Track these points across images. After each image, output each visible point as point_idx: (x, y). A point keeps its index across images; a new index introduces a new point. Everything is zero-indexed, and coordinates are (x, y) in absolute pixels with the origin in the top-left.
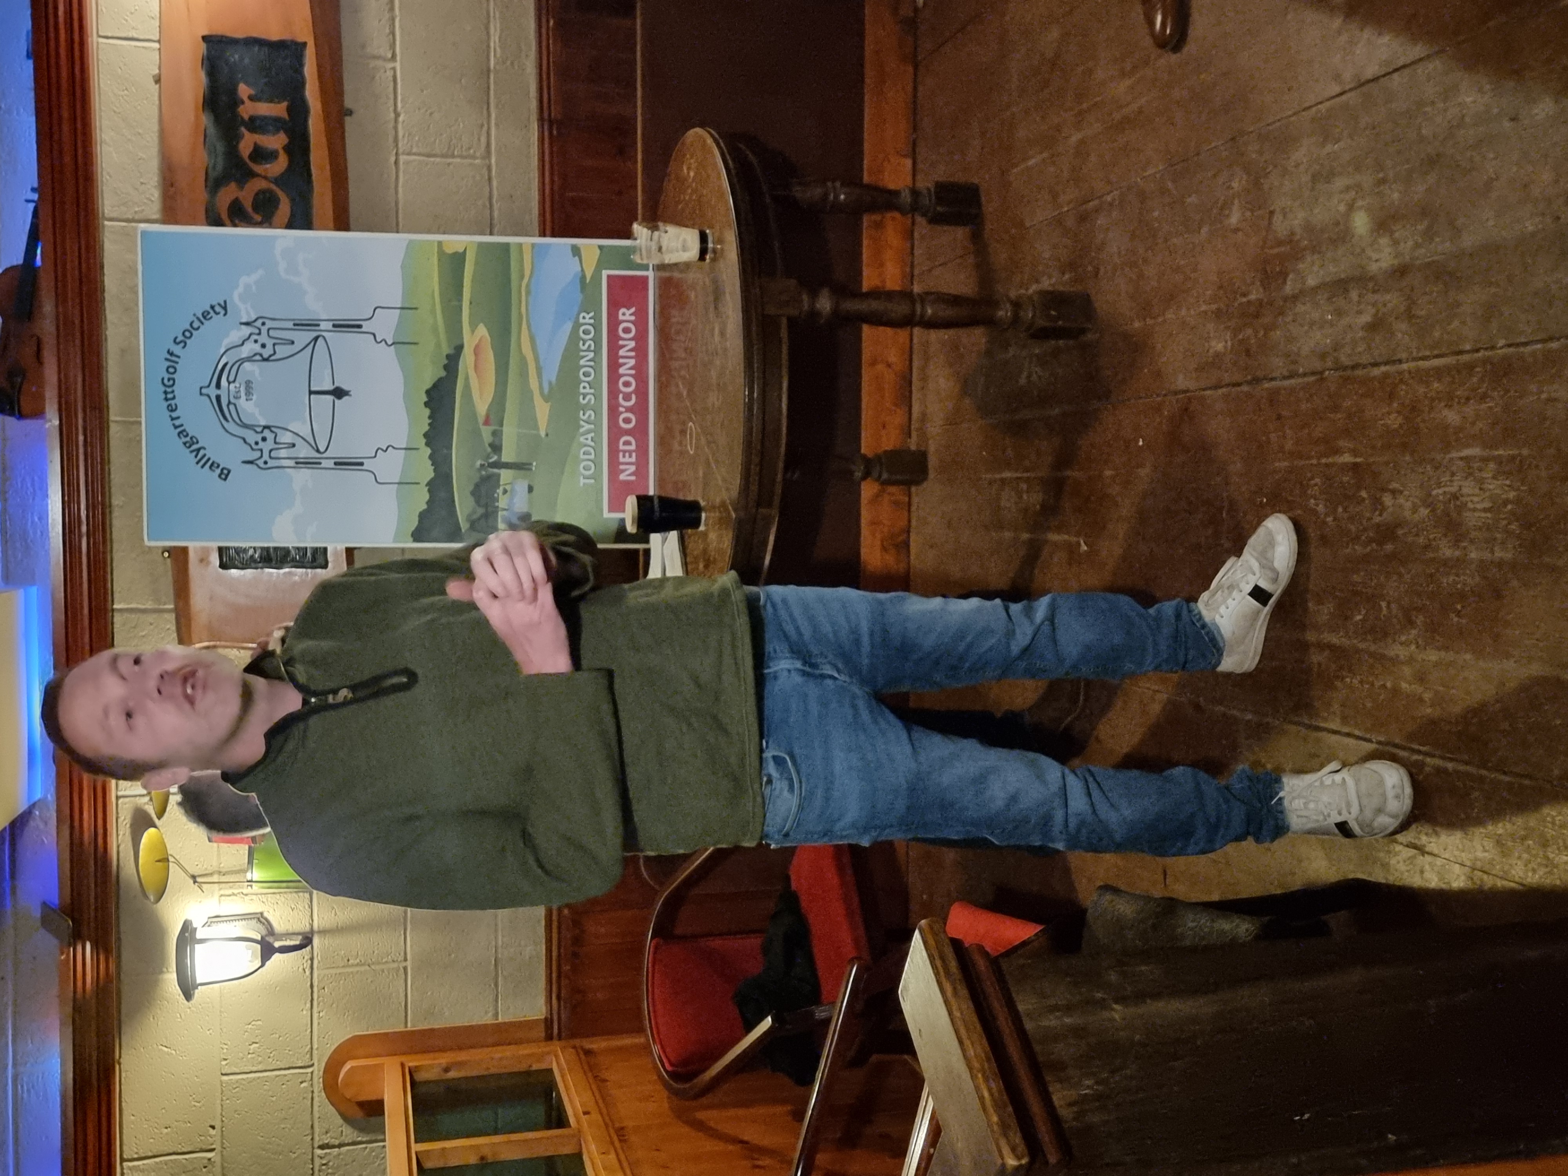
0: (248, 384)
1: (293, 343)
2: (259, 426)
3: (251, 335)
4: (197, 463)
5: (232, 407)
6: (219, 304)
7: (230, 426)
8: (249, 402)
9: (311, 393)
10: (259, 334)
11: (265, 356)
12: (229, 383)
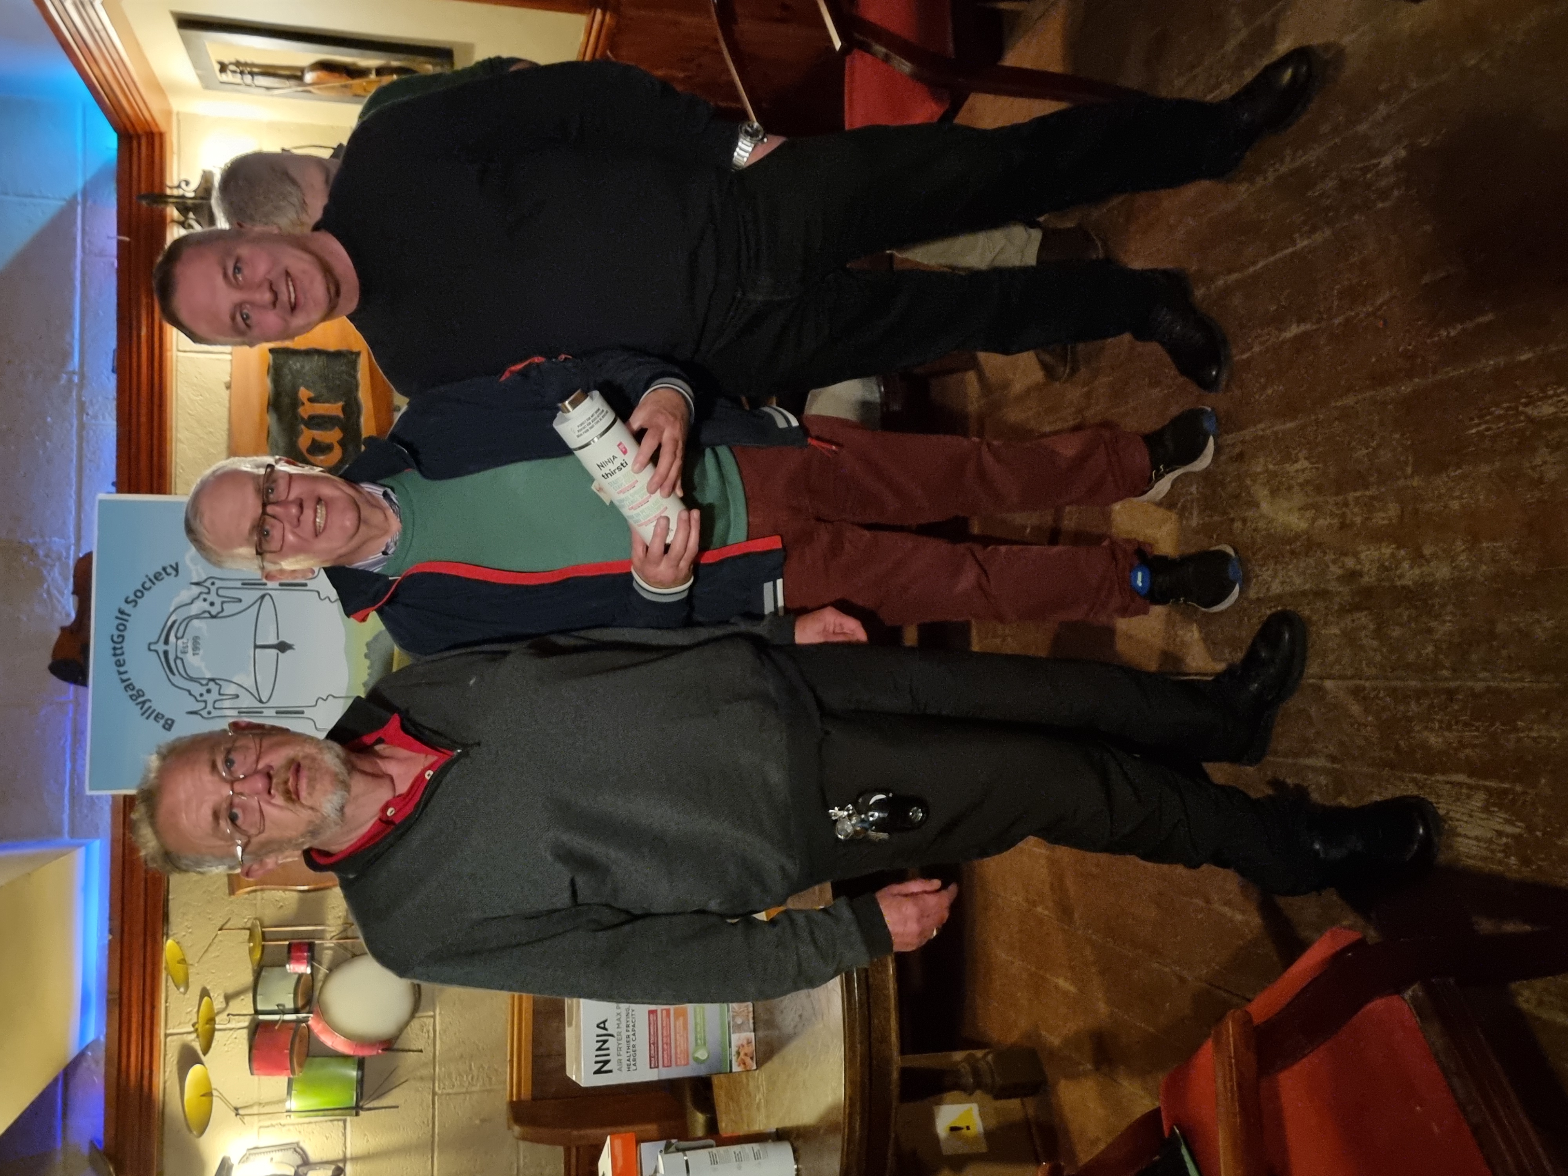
0: (196, 640)
1: (240, 601)
2: (204, 679)
3: (201, 593)
4: (143, 714)
5: (179, 662)
6: (171, 566)
7: (177, 680)
8: (196, 656)
9: (256, 647)
10: (209, 593)
11: (214, 613)
12: (177, 638)
